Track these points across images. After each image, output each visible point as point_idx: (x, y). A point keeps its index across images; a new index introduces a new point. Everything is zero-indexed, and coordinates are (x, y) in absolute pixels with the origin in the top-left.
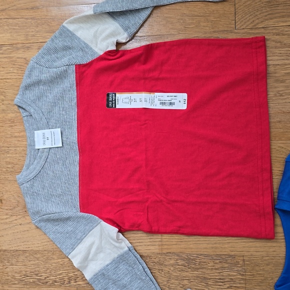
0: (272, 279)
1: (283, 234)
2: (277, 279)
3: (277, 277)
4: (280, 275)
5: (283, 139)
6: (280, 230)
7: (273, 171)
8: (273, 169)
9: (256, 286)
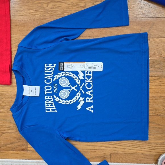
0: (10, 105)
1: (16, 83)
2: (12, 105)
3: (12, 104)
4: (14, 103)
5: (18, 34)
6: (14, 80)
7: (12, 51)
8: (12, 49)
9: (1, 109)
